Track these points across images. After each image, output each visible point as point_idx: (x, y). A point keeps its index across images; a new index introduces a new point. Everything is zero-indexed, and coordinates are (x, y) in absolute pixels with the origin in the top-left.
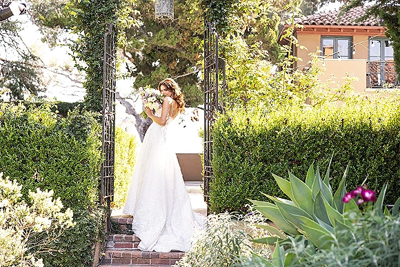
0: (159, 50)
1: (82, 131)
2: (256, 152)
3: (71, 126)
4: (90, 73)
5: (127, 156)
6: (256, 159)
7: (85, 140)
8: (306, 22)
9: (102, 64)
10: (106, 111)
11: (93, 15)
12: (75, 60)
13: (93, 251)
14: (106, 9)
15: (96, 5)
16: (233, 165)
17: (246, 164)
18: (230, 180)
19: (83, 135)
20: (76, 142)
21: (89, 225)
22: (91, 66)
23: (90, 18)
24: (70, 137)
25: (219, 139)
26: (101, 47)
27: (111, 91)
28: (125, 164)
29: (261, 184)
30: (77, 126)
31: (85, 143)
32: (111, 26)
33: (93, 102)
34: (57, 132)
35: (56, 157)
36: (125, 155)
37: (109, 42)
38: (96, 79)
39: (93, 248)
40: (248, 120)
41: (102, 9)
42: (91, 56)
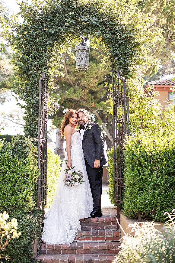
0: (69, 101)
1: (23, 153)
2: (163, 167)
3: (15, 148)
4: (28, 109)
5: (54, 170)
6: (161, 172)
7: (25, 159)
8: (159, 84)
9: (37, 102)
10: (41, 137)
11: (31, 67)
12: (17, 100)
13: (32, 246)
14: (40, 62)
15: (32, 60)
16: (144, 178)
17: (154, 177)
18: (142, 190)
19: (24, 155)
20: (18, 161)
21: (29, 225)
22: (29, 104)
23: (28, 69)
24: (14, 157)
25: (132, 157)
26: (37, 89)
27: (44, 122)
28: (53, 176)
29: (166, 192)
30: (19, 148)
31: (25, 162)
32: (44, 74)
33: (30, 131)
34: (4, 153)
35: (3, 172)
36: (53, 169)
37: (43, 85)
38: (33, 114)
39: (33, 243)
40: (154, 141)
41: (37, 62)
42: (29, 97)
